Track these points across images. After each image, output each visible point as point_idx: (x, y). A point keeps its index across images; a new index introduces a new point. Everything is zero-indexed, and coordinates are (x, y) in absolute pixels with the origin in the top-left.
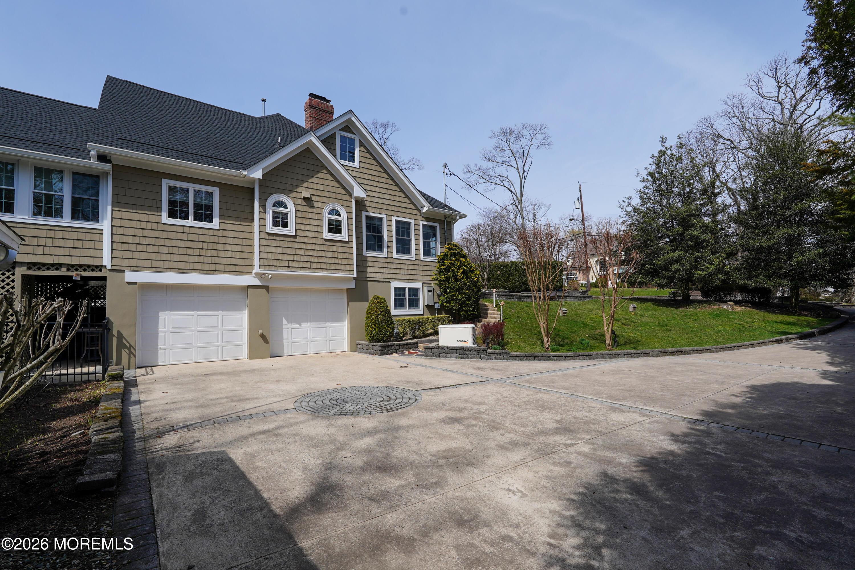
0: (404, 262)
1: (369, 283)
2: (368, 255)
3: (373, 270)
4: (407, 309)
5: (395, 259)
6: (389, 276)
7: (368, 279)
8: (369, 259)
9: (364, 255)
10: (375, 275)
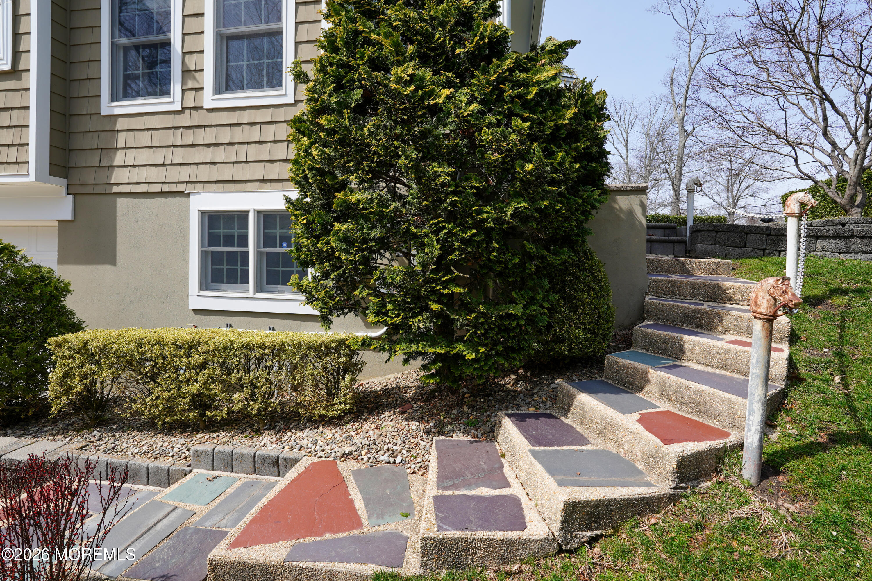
0: (246, 117)
1: (121, 202)
2: (117, 111)
3: (130, 157)
4: (251, 294)
5: (210, 110)
6: (184, 174)
7: (115, 189)
8: (121, 124)
9: (104, 111)
10: (135, 175)
